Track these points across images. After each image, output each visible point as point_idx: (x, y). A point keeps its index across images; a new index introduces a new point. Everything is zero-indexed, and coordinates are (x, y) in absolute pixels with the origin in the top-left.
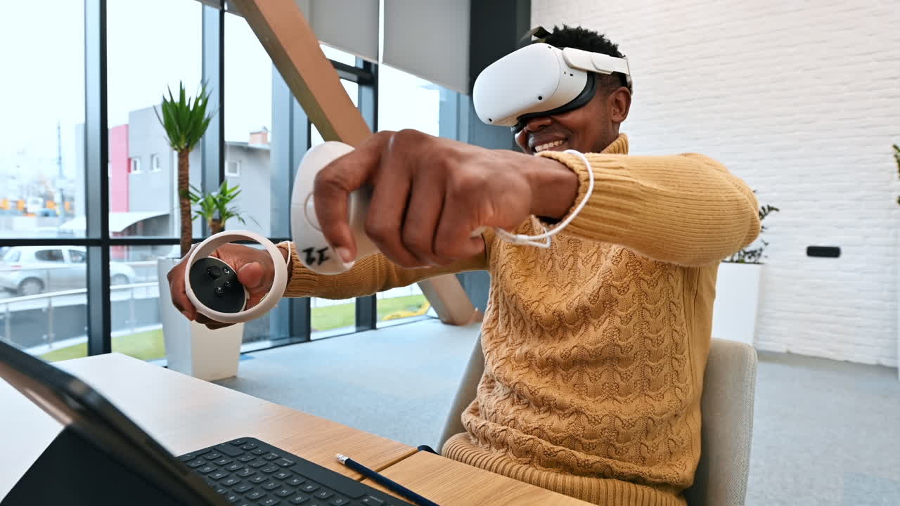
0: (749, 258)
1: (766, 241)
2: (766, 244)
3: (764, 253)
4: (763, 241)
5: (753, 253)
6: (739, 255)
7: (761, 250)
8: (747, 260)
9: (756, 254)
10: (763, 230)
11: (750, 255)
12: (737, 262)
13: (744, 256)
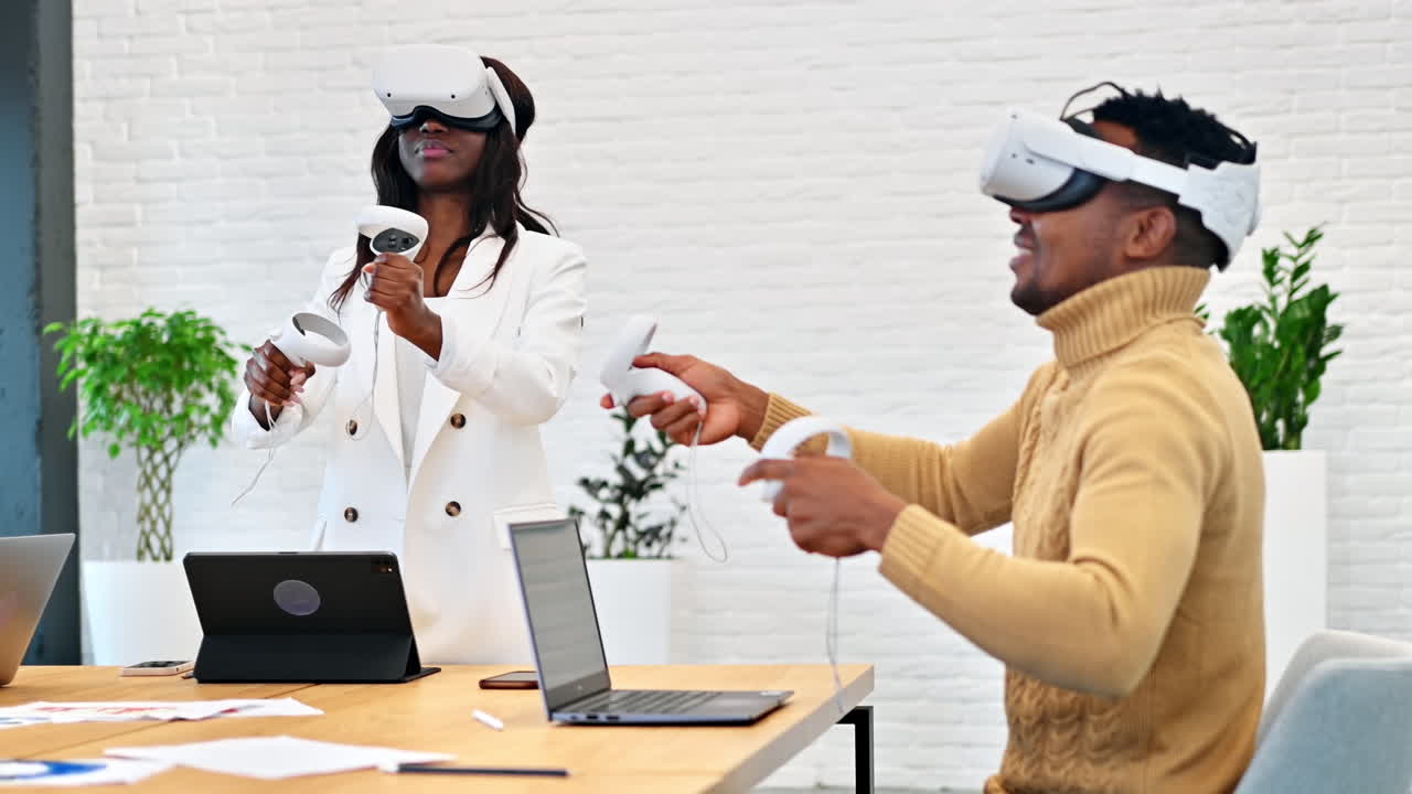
0: (649, 544)
1: (683, 502)
2: (684, 508)
3: (678, 532)
4: (674, 501)
5: (653, 534)
6: (626, 539)
7: (673, 523)
8: (643, 551)
9: (663, 532)
10: (678, 472)
11: (648, 537)
12: (620, 556)
13: (636, 543)
